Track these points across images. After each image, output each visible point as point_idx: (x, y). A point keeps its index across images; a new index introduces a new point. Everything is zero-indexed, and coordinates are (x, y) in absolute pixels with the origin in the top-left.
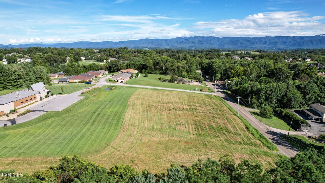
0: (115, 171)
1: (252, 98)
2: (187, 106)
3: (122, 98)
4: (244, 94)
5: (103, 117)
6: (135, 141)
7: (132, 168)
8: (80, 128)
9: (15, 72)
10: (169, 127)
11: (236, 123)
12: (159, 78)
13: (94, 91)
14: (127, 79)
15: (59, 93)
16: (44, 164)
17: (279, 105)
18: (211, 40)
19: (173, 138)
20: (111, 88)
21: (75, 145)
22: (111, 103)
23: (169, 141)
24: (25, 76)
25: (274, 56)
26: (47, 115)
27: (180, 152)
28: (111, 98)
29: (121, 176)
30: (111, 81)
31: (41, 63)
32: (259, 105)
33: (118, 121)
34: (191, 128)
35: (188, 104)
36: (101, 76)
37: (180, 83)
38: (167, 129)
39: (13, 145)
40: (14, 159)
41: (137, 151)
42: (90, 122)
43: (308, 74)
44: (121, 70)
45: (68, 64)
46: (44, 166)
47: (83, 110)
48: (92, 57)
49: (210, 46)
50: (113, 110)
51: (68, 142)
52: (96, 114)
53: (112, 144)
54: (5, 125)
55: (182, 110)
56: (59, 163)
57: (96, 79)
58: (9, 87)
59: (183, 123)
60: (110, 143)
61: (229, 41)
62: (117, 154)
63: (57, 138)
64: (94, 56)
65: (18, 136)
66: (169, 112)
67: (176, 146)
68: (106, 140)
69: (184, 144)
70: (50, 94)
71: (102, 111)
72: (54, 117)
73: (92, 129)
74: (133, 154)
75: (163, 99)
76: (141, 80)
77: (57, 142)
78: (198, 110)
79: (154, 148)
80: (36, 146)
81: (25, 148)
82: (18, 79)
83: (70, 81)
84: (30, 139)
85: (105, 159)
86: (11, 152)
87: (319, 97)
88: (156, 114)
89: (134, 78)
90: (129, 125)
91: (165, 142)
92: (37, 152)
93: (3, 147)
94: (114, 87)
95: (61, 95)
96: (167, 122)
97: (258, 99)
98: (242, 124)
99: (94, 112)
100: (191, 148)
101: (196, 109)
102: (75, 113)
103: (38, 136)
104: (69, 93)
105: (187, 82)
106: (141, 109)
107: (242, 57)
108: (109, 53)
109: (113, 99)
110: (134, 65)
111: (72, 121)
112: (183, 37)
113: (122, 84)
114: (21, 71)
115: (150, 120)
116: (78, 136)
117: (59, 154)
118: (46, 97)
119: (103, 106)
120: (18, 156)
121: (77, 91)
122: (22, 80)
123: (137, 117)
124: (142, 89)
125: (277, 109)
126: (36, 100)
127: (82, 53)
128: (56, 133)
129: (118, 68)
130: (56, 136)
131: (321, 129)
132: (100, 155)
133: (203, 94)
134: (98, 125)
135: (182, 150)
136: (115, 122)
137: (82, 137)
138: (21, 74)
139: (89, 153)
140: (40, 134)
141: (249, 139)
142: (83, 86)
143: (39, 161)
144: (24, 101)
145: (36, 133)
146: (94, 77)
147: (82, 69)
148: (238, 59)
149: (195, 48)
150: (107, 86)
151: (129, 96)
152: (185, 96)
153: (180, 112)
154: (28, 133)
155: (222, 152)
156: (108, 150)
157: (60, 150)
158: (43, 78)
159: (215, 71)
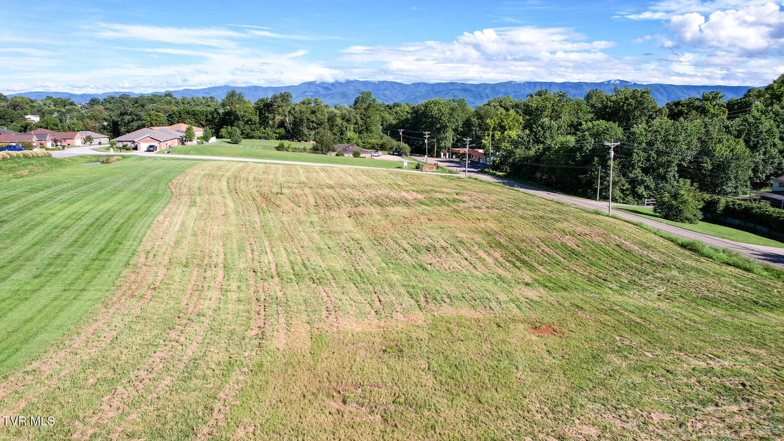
2: (414, 193)
3: (143, 175)
4: (574, 161)
5: (13, 236)
12: (277, 145)
13: (24, 163)
14: (169, 144)
18: (385, 89)
20: (104, 159)
22: (85, 186)
32: (627, 190)
33: (108, 250)
34: (488, 259)
35: (413, 188)
36: (77, 142)
37: (346, 155)
50: (90, 207)
55: (404, 202)
59: (443, 243)
61: (427, 91)
66: (355, 210)
78: (464, 202)
88: (304, 218)
89: (195, 141)
94: (119, 158)
96: (366, 243)
105: (366, 152)
106: (231, 205)
109: (101, 179)
112: (317, 83)
113: (152, 155)
115: (283, 239)
119: (42, 194)
123: (216, 230)
127: (32, 107)
150: (93, 155)
153: (401, 210)
159: (438, 126)
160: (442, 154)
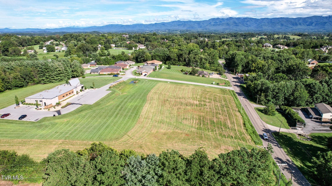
0: (123, 153)
1: (260, 95)
2: (198, 101)
3: (142, 93)
4: (255, 91)
5: (124, 110)
6: (146, 132)
7: (134, 152)
8: (106, 120)
9: (56, 68)
10: (177, 121)
11: (236, 119)
12: (182, 69)
13: (120, 85)
14: (150, 72)
15: (91, 87)
16: (81, 146)
17: (286, 103)
18: (247, 22)
19: (177, 130)
20: (134, 82)
21: (102, 133)
22: (132, 97)
23: (173, 133)
24: (64, 71)
25: (310, 44)
26: (82, 107)
27: (179, 142)
28: (133, 92)
29: (127, 156)
30: (135, 73)
31: (75, 52)
32: (266, 102)
33: (136, 115)
34: (194, 122)
35: (199, 100)
36: (128, 67)
37: (200, 76)
38: (174, 122)
39: (61, 131)
40: (63, 141)
41: (146, 140)
42: (115, 115)
43: (327, 71)
44: (147, 62)
45: (99, 52)
46: (81, 147)
47: (109, 104)
48: (121, 44)
49: (246, 28)
50: (133, 104)
51: (97, 130)
52: (119, 108)
53: (128, 134)
54: (54, 115)
55: (192, 105)
56: (91, 146)
57: (123, 70)
58: (53, 81)
59: (189, 118)
60: (127, 132)
61: (268, 22)
62: (131, 141)
63: (89, 128)
64: (123, 43)
65: (64, 124)
66: (180, 107)
67: (177, 137)
68: (124, 130)
69: (184, 136)
70: (84, 88)
71: (124, 104)
72: (87, 109)
73: (115, 121)
74: (142, 142)
75: (178, 94)
76: (164, 73)
77: (89, 130)
78: (207, 106)
79: (159, 138)
80: (76, 132)
81: (69, 134)
82: (59, 74)
83: (101, 73)
84: (71, 127)
85: (122, 144)
86: (60, 136)
87: (328, 96)
88: (169, 108)
89: (157, 70)
90: (144, 118)
91: (170, 133)
92: (77, 137)
93: (55, 132)
94: (138, 81)
95: (93, 89)
96: (176, 116)
97: (266, 96)
98: (242, 120)
99: (118, 106)
100: (189, 139)
101: (205, 105)
102: (103, 107)
103: (77, 125)
104: (99, 87)
105: (207, 75)
106: (157, 104)
107: (275, 44)
108: (138, 39)
109: (135, 94)
110: (159, 56)
111: (100, 113)
113: (145, 78)
114: (61, 67)
115: (162, 114)
116: (104, 126)
117: (91, 139)
118: (81, 91)
119: (126, 100)
120: (65, 139)
121: (105, 85)
122: (61, 75)
123: (152, 111)
124: (162, 83)
125: (282, 107)
126: (73, 94)
127: (113, 40)
128: (89, 123)
129: (145, 59)
130: (89, 125)
131: (314, 128)
132: (119, 141)
133: (218, 88)
134: (120, 117)
135: (181, 140)
136: (134, 114)
137: (107, 127)
138: (61, 69)
139: (111, 139)
140: (78, 123)
141: (241, 134)
142: (111, 79)
143: (78, 143)
144: (65, 95)
145: (75, 122)
146: (121, 69)
147: (112, 59)
148: (270, 47)
149: (229, 30)
150: (132, 79)
151: (149, 91)
152: (200, 90)
153: (189, 108)
154: (70, 123)
155: (213, 144)
156: (126, 138)
157: (91, 136)
158: (78, 72)
159: (236, 64)
160: (236, 74)
